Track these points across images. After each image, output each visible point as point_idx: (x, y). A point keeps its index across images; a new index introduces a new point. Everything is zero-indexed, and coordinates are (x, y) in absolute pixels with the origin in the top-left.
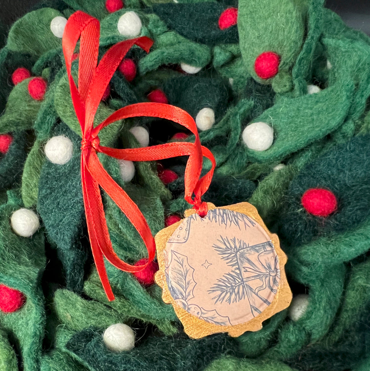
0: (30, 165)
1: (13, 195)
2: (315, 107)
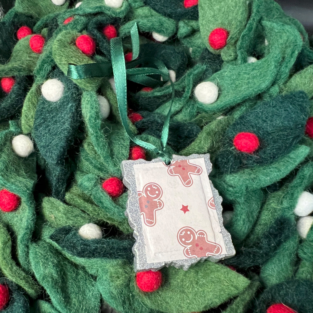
0: (29, 101)
1: (14, 124)
2: (252, 73)
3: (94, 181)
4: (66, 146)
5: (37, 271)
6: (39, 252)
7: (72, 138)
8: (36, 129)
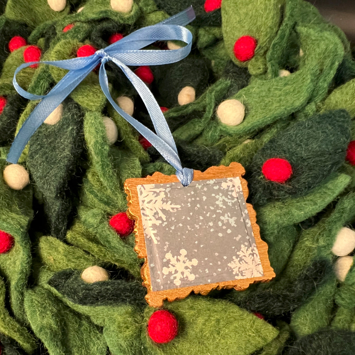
1: (5, 151)
2: (284, 89)
3: (100, 217)
4: (67, 176)
5: (33, 321)
6: (35, 299)
7: (73, 168)
8: (32, 156)
